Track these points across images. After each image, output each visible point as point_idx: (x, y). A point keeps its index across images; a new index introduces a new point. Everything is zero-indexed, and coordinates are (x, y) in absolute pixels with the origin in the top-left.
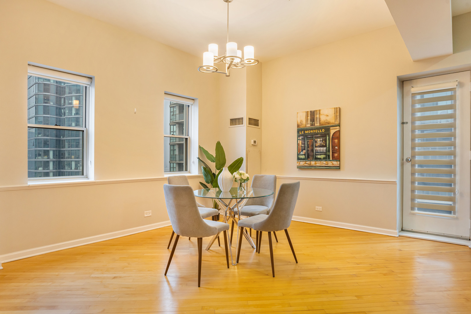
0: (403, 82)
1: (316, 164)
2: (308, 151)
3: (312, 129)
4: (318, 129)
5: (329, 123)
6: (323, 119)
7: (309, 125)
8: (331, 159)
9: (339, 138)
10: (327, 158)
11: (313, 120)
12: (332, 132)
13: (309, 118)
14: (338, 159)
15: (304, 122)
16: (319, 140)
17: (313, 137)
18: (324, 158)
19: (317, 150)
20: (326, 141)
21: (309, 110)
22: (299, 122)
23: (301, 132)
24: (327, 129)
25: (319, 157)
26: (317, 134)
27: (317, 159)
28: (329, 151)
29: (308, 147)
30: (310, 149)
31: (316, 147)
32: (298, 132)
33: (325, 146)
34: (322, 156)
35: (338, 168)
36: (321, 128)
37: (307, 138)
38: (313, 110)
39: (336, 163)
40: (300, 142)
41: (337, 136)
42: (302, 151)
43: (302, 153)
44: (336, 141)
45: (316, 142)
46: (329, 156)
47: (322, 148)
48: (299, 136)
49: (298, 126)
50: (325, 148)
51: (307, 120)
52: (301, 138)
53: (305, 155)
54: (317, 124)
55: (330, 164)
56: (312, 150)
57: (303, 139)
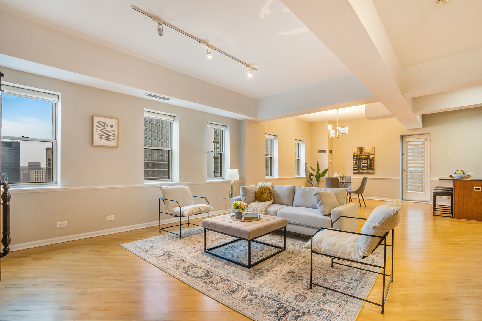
0: (402, 137)
1: (362, 171)
2: (358, 165)
3: (361, 156)
4: (364, 156)
5: (369, 153)
6: (366, 151)
7: (359, 154)
8: (370, 169)
9: (374, 160)
10: (368, 169)
11: (361, 152)
12: (371, 157)
13: (359, 150)
14: (373, 169)
15: (356, 152)
16: (364, 161)
17: (361, 159)
18: (366, 169)
19: (363, 165)
20: (367, 161)
21: (359, 147)
22: (354, 152)
23: (354, 156)
24: (368, 156)
25: (364, 168)
26: (363, 158)
27: (363, 169)
28: (369, 166)
29: (358, 164)
30: (359, 165)
31: (362, 164)
32: (353, 157)
33: (367, 164)
34: (366, 168)
35: (373, 173)
36: (365, 156)
37: (358, 160)
38: (361, 147)
39: (372, 171)
40: (354, 162)
41: (373, 159)
42: (355, 166)
43: (355, 167)
44: (373, 161)
45: (362, 162)
46: (369, 168)
47: (365, 165)
48: (353, 159)
49: (353, 154)
50: (367, 165)
51: (358, 152)
52: (355, 160)
53: (357, 167)
54: (363, 154)
55: (370, 171)
56: (361, 165)
57: (356, 160)
